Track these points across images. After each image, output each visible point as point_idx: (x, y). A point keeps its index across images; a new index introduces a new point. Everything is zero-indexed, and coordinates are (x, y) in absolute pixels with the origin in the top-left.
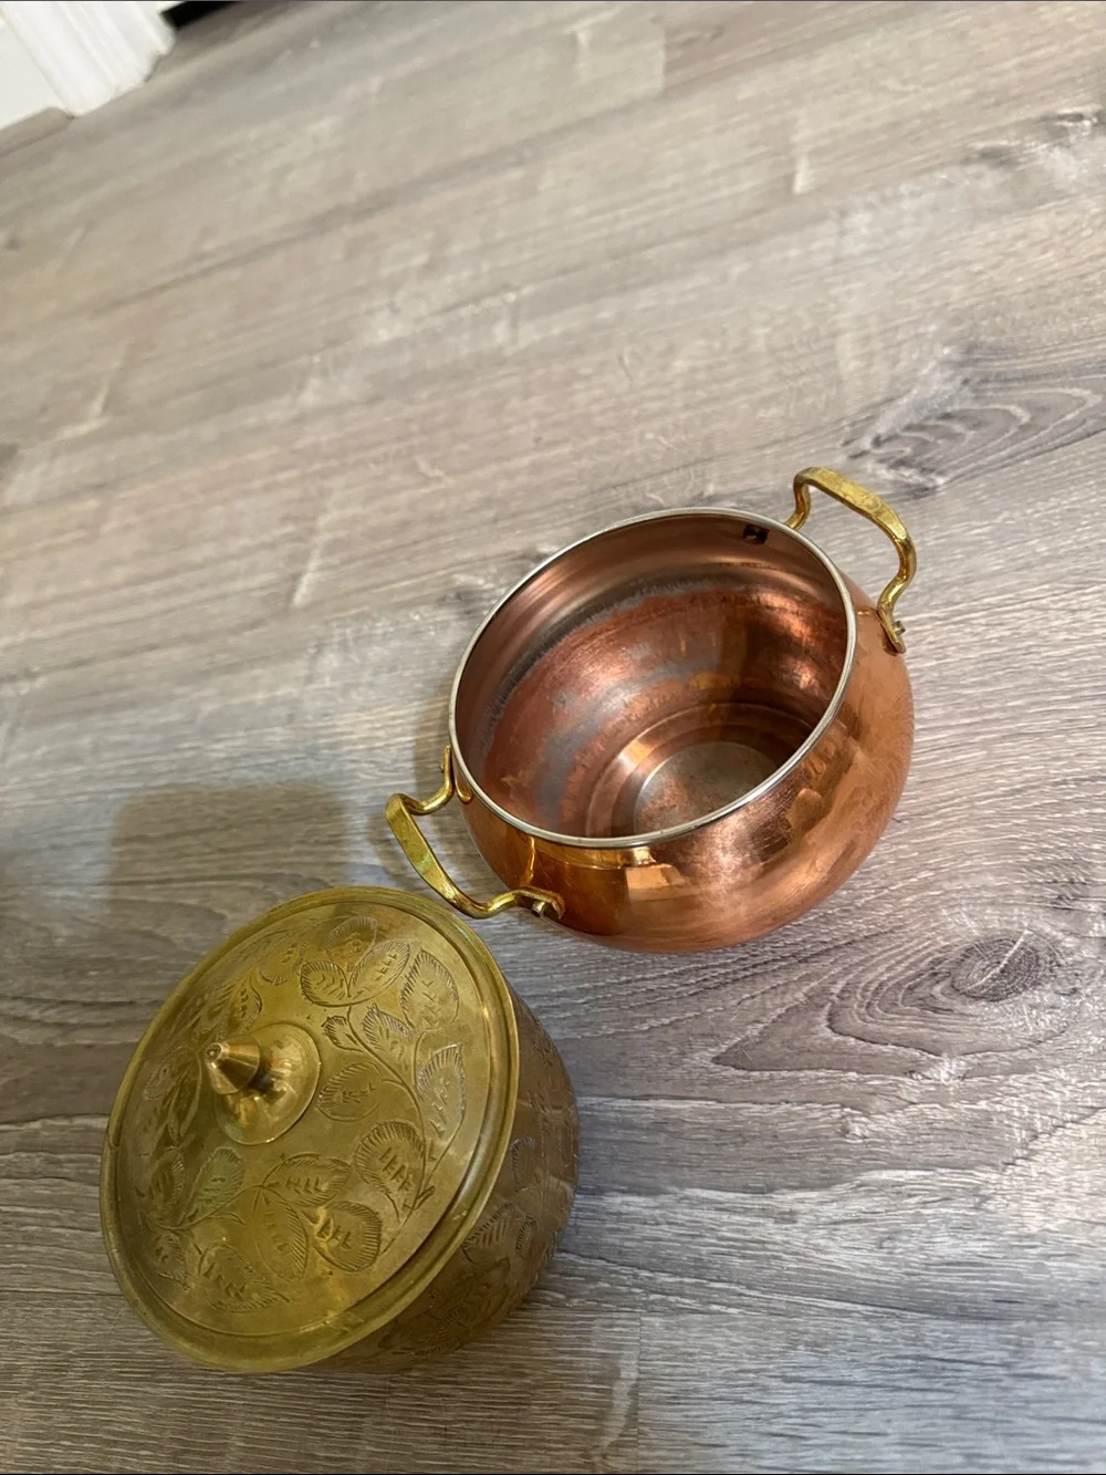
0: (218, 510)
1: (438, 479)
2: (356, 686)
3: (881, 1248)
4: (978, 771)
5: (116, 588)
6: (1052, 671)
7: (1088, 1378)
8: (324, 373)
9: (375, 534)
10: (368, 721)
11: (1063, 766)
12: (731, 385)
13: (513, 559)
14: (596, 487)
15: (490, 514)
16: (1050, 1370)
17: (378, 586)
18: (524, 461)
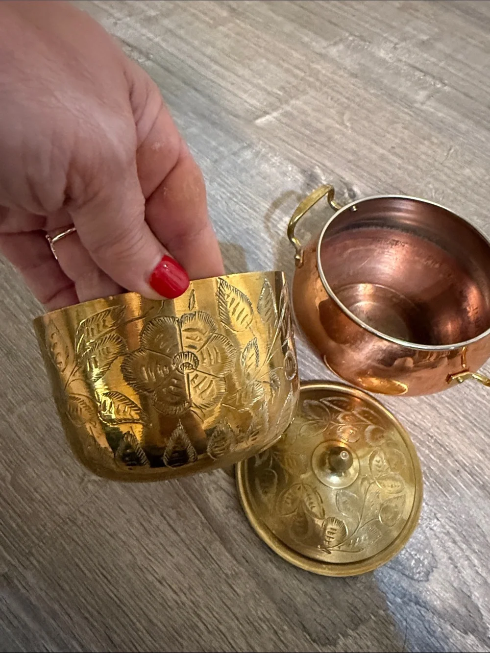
0: (264, 61)
1: (346, 127)
2: (247, 172)
3: (227, 508)
4: (410, 406)
5: (204, 54)
6: (468, 400)
7: (246, 603)
8: (348, 47)
9: (307, 125)
10: (239, 188)
11: (437, 432)
12: (476, 197)
13: (341, 181)
14: (394, 185)
15: (351, 157)
16: (238, 591)
17: (289, 144)
18: (381, 151)
